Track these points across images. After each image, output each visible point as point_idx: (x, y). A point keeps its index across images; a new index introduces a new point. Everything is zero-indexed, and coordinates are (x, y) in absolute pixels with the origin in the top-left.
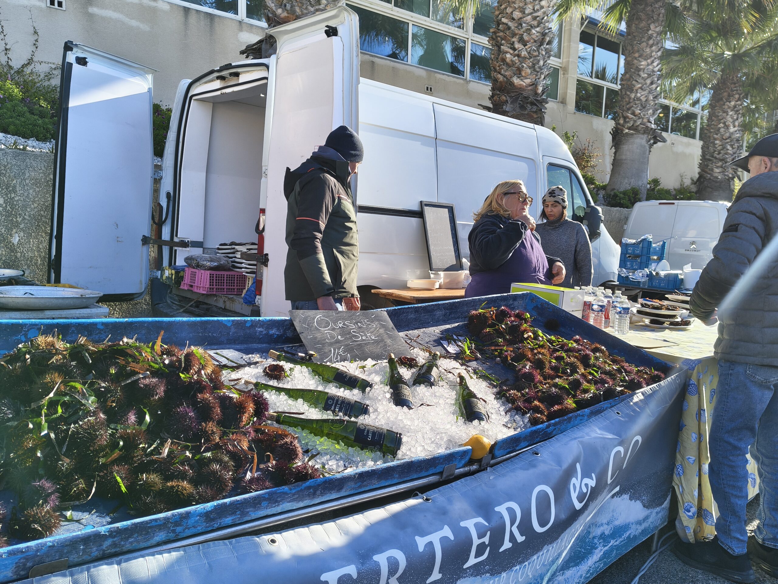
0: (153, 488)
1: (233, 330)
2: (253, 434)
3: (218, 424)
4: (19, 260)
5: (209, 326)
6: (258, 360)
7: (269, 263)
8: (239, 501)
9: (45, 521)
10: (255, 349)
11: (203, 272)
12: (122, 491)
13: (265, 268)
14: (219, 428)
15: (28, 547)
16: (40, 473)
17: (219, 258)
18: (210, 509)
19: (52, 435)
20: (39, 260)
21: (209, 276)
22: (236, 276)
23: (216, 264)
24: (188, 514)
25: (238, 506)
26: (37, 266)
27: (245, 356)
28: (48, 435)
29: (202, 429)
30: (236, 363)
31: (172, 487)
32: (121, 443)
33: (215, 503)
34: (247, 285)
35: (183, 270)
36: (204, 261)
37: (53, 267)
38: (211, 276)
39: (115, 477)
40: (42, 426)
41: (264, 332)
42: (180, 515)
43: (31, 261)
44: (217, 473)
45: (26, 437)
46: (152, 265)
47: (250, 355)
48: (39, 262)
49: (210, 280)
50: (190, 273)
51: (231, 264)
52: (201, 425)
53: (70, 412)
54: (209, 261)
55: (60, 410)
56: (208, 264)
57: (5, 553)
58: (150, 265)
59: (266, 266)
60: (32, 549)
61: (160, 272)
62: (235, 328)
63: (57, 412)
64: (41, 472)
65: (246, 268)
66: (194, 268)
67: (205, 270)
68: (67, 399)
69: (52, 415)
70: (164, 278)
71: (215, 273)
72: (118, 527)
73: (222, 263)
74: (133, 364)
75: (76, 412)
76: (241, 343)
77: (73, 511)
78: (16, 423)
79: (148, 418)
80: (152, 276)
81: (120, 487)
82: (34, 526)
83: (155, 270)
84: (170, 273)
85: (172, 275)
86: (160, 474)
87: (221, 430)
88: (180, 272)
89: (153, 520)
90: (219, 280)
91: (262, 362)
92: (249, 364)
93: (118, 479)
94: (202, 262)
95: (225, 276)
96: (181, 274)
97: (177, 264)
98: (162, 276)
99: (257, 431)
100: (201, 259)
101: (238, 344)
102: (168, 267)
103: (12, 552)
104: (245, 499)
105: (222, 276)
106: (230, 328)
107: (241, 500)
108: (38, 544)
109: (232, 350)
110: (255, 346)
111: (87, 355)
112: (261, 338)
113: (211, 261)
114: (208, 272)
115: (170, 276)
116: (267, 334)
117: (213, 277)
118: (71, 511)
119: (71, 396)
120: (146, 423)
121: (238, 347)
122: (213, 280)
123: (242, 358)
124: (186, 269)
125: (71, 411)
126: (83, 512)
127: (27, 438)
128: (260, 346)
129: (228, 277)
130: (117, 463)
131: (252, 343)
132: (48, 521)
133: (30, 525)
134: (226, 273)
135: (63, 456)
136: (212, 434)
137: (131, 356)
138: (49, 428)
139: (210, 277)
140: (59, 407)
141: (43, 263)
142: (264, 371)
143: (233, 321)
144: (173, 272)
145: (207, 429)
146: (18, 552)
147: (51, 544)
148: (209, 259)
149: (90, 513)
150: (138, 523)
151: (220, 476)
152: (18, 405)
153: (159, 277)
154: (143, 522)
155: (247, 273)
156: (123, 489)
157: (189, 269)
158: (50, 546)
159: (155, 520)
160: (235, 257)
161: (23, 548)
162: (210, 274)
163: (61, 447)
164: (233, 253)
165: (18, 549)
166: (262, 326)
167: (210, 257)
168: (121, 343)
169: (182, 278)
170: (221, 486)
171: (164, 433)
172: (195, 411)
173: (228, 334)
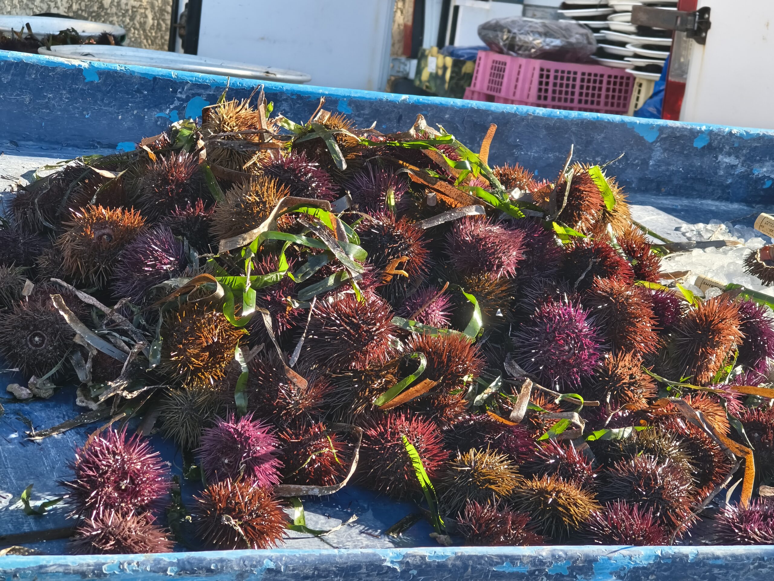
0: (493, 487)
1: (658, 154)
2: (735, 405)
3: (646, 363)
4: (106, 14)
5: (599, 137)
6: (721, 238)
7: (711, 35)
8: (718, 558)
9: (251, 515)
10: (712, 212)
11: (523, 61)
12: (418, 481)
13: (696, 47)
14: (650, 374)
15: (221, 560)
16: (238, 403)
17: (567, 29)
18: (645, 563)
19: (268, 320)
20: (150, 16)
21: (537, 73)
22: (605, 79)
23: (557, 42)
24: (590, 561)
25: (716, 571)
26: (144, 30)
27: (685, 226)
28: (257, 318)
29: (606, 370)
30: (663, 240)
31: (543, 492)
32: (424, 362)
33: (658, 550)
34: (633, 101)
35: (473, 58)
36: (527, 33)
37: (183, 32)
38: (544, 74)
39: (403, 446)
40: (245, 295)
41: (741, 169)
42: (572, 559)
43: (132, 19)
44: (656, 479)
45: (208, 315)
46: (397, 46)
47: (701, 226)
48: (150, 21)
49: (541, 83)
50: (490, 64)
51: (595, 46)
52: (603, 359)
53: (306, 274)
54: (540, 34)
55: (284, 265)
56: (539, 42)
57: (171, 564)
58: (393, 45)
59: (702, 41)
60: (232, 568)
61: (414, 62)
62: (665, 150)
63: (276, 269)
64: (240, 401)
65: (636, 56)
66: (501, 52)
67: (530, 56)
68: (302, 240)
69: (267, 273)
70: (425, 76)
71: (552, 65)
72: (423, 558)
73: (573, 40)
74: (441, 185)
75: (320, 277)
76: (676, 192)
77: (305, 509)
78: (186, 281)
79: (477, 317)
80: (394, 73)
81: (413, 472)
82: (228, 520)
83: (403, 59)
84: (441, 64)
85: (445, 68)
86: (510, 458)
87: (654, 381)
88: (464, 62)
89: (507, 557)
90: (561, 85)
91: (735, 243)
92: (703, 245)
93: (410, 448)
94: (522, 37)
95: (579, 77)
96: (467, 67)
97: (458, 43)
98: (419, 71)
99: (745, 399)
100: (521, 27)
101: (668, 194)
102: (435, 49)
103: (188, 567)
104: (735, 557)
105: (572, 76)
106: (650, 148)
107: (725, 558)
108: (243, 559)
109: (650, 208)
110: (711, 204)
111: (337, 148)
112: (728, 186)
113: (546, 34)
114: (538, 63)
115: (440, 72)
116: (746, 176)
117: (548, 77)
118: (301, 508)
119: (309, 235)
120: (474, 330)
121: (668, 202)
122: (547, 84)
123: (677, 229)
124: (481, 54)
125: (309, 270)
126: (329, 517)
127: (210, 321)
128: (723, 206)
129: (586, 78)
130: (406, 414)
131: (703, 196)
132: (258, 516)
133: (220, 517)
134: (580, 68)
135: (292, 372)
136: (631, 384)
137: (435, 167)
138: (260, 303)
139: (541, 76)
140: (283, 258)
141: (159, 24)
142: (749, 260)
143: (661, 129)
144: (449, 61)
145: (619, 371)
146: (199, 569)
147: (272, 565)
148: (541, 30)
149: (344, 522)
150: (470, 557)
151: (662, 488)
152: (186, 248)
153: (412, 75)
154: (482, 557)
155: (638, 68)
156: (420, 478)
157: (487, 56)
158: (269, 570)
159: (512, 559)
160: (608, 29)
161: (210, 562)
162: (542, 70)
163: (289, 349)
164: (603, 18)
165: (201, 560)
166: (735, 151)
167: (544, 25)
168: (412, 131)
169: (469, 77)
170: (665, 513)
171: (511, 365)
172: (591, 320)
173: (645, 163)
